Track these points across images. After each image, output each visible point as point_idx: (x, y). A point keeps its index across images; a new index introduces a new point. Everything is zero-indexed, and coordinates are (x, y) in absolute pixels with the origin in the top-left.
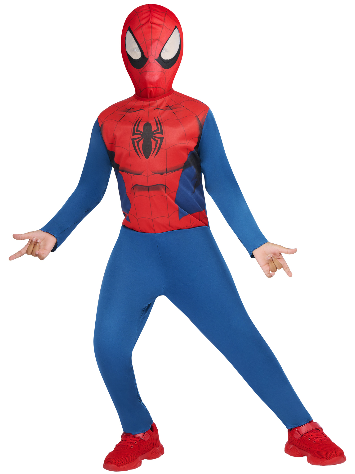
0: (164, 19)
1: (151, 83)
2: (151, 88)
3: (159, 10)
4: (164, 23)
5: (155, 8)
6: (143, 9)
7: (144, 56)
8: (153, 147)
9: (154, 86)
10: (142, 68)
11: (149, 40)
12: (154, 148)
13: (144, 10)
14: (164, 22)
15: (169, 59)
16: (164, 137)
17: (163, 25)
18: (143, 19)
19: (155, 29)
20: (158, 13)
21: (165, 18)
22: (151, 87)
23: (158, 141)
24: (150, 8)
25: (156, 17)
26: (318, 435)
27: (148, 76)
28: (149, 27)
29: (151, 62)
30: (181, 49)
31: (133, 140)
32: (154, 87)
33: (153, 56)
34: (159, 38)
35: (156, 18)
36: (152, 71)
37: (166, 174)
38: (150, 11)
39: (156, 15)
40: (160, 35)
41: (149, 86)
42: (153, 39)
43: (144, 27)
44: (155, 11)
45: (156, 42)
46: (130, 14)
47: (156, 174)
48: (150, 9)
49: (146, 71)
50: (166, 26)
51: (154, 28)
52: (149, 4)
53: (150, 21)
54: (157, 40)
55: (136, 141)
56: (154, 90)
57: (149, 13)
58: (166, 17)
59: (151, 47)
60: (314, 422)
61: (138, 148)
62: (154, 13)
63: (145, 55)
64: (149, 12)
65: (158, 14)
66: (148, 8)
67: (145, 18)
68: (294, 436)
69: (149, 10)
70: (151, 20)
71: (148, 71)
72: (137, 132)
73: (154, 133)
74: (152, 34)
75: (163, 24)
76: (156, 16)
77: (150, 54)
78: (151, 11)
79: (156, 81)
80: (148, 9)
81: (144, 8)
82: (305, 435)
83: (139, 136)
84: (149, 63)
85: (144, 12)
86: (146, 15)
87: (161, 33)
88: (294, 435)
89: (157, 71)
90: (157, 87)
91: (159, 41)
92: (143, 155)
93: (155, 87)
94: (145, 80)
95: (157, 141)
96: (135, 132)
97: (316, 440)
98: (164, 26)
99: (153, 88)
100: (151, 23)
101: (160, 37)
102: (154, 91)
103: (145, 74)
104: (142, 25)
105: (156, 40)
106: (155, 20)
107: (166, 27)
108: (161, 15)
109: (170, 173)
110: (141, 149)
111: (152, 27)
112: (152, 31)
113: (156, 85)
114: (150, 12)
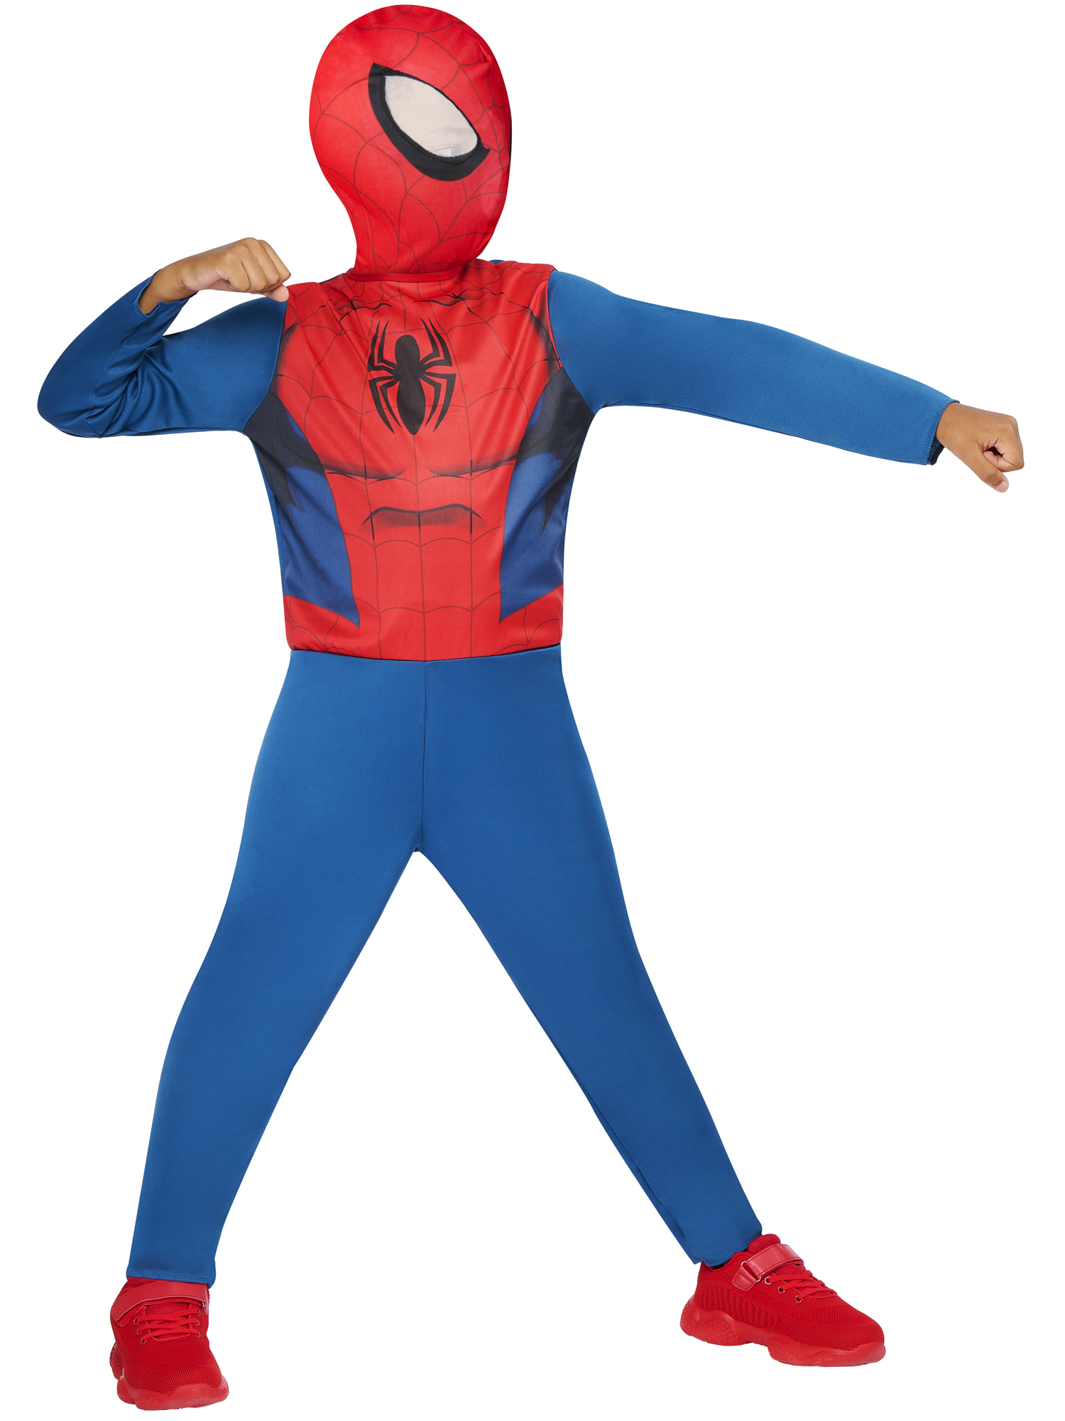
8: (429, 403)
12: (432, 403)
16: (457, 374)
23: (440, 385)
26: (804, 1280)
31: (371, 384)
37: (471, 475)
47: (442, 476)
55: (379, 386)
60: (782, 1243)
61: (386, 406)
68: (732, 1282)
72: (380, 364)
73: (427, 362)
82: (767, 1280)
83: (384, 373)
88: (734, 1279)
92: (402, 424)
95: (437, 387)
96: (376, 364)
97: (801, 1294)
109: (482, 472)
110: (394, 405)
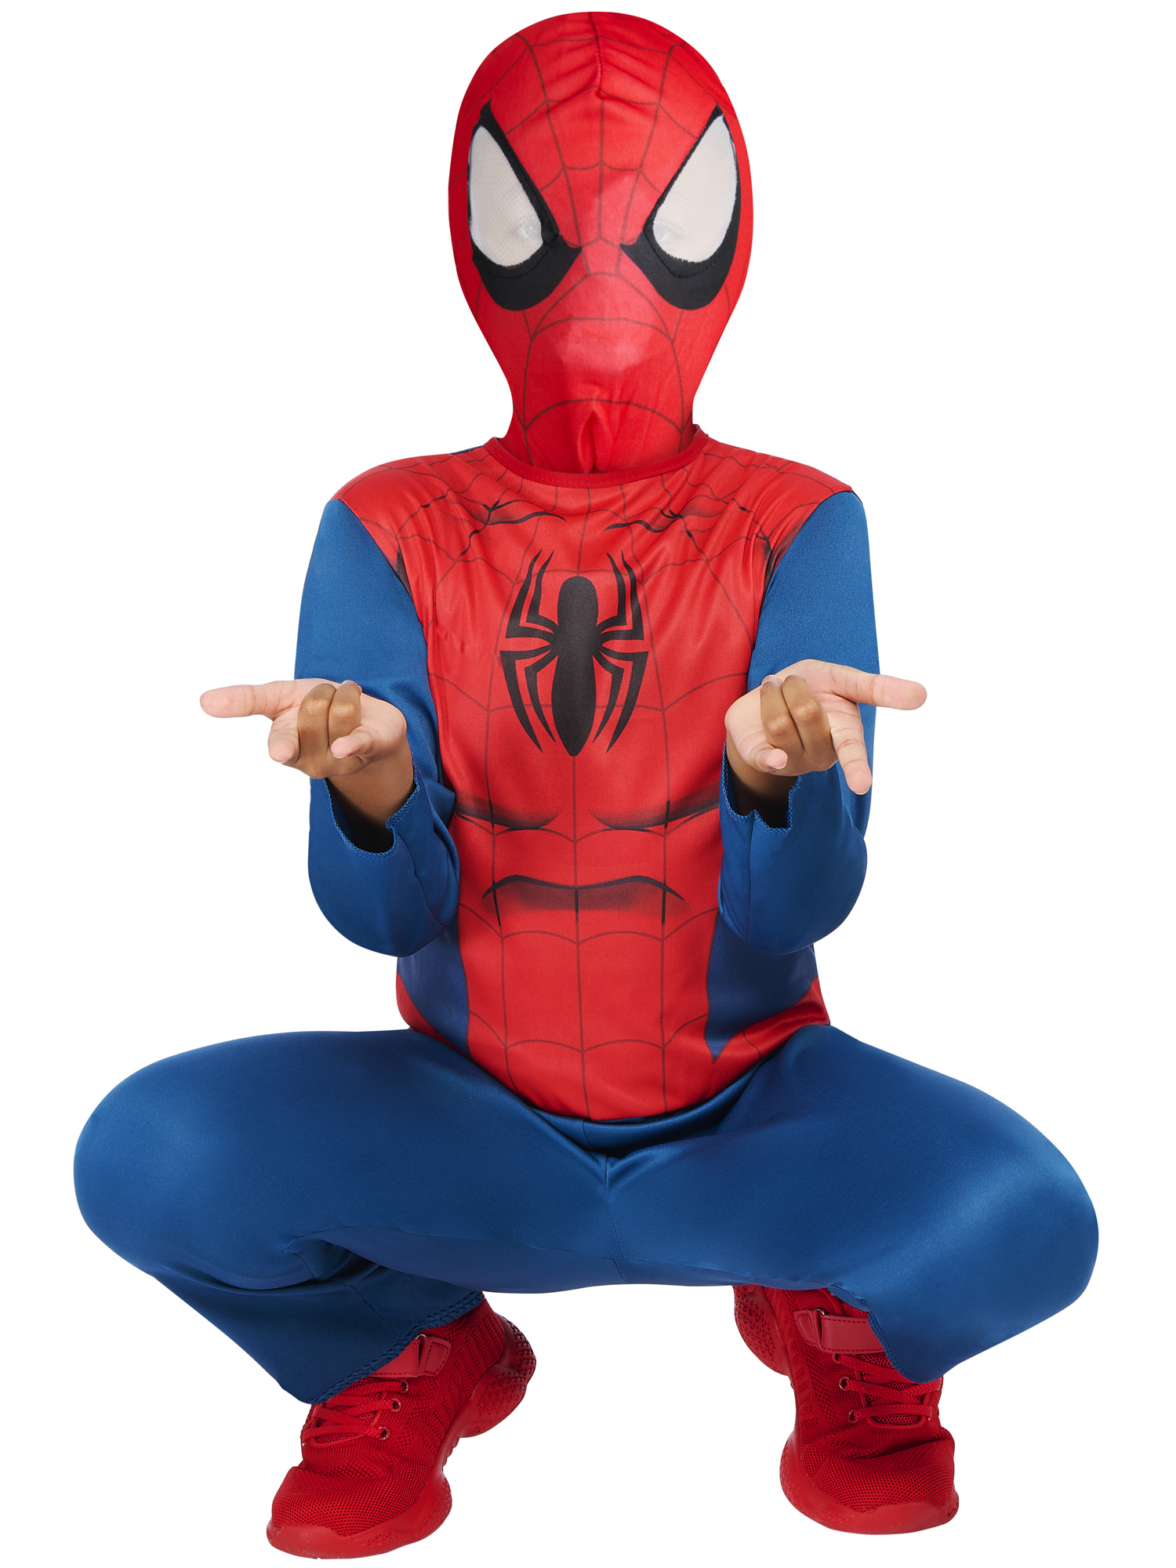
0: (662, 83)
1: (594, 378)
2: (594, 402)
3: (638, 40)
4: (660, 101)
5: (619, 30)
6: (560, 29)
7: (556, 236)
8: (602, 698)
9: (611, 396)
10: (546, 304)
11: (584, 169)
12: (606, 703)
13: (569, 34)
14: (661, 92)
15: (690, 260)
16: (651, 654)
17: (655, 107)
18: (561, 77)
19: (621, 121)
20: (634, 52)
21: (664, 76)
22: (594, 397)
23: (621, 671)
24: (597, 26)
25: (624, 71)
27: (578, 342)
28: (588, 115)
29: (596, 274)
30: (742, 223)
31: (508, 660)
32: (610, 401)
33: (607, 242)
34: (641, 165)
35: (625, 75)
36: (603, 319)
37: (666, 826)
38: (597, 40)
39: (626, 61)
40: (646, 152)
41: (580, 391)
42: (610, 168)
43: (565, 113)
44: (617, 44)
45: (627, 181)
46: (494, 52)
47: (619, 829)
48: (594, 30)
49: (567, 319)
50: (668, 115)
51: (612, 118)
52: (590, 14)
53: (595, 89)
54: (633, 170)
55: (521, 666)
56: (608, 413)
57: (590, 52)
58: (668, 74)
59: (597, 201)
61: (529, 702)
62: (614, 53)
63: (562, 233)
64: (590, 44)
65: (632, 57)
66: (587, 27)
67: (570, 73)
69: (590, 36)
70: (598, 80)
71: (579, 319)
73: (605, 631)
74: (602, 145)
75: (657, 101)
76: (621, 66)
77: (592, 235)
78: (600, 43)
79: (621, 369)
80: (587, 32)
81: (569, 27)
83: (535, 643)
84: (586, 276)
85: (568, 44)
86: (579, 58)
87: (648, 145)
89: (628, 320)
90: (628, 403)
91: (641, 176)
92: (557, 738)
93: (615, 399)
94: (560, 362)
95: (617, 674)
98: (661, 113)
99: (608, 405)
100: (598, 94)
101: (642, 161)
102: (609, 422)
103: (563, 335)
104: (551, 104)
105: (624, 170)
106: (620, 84)
107: (670, 117)
108: (645, 62)
110: (546, 706)
111: (602, 114)
112: (602, 131)
113: (623, 390)
114: (594, 48)
